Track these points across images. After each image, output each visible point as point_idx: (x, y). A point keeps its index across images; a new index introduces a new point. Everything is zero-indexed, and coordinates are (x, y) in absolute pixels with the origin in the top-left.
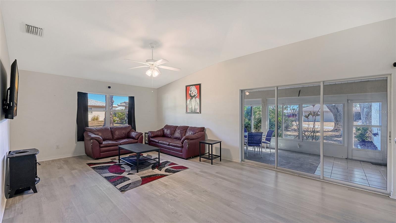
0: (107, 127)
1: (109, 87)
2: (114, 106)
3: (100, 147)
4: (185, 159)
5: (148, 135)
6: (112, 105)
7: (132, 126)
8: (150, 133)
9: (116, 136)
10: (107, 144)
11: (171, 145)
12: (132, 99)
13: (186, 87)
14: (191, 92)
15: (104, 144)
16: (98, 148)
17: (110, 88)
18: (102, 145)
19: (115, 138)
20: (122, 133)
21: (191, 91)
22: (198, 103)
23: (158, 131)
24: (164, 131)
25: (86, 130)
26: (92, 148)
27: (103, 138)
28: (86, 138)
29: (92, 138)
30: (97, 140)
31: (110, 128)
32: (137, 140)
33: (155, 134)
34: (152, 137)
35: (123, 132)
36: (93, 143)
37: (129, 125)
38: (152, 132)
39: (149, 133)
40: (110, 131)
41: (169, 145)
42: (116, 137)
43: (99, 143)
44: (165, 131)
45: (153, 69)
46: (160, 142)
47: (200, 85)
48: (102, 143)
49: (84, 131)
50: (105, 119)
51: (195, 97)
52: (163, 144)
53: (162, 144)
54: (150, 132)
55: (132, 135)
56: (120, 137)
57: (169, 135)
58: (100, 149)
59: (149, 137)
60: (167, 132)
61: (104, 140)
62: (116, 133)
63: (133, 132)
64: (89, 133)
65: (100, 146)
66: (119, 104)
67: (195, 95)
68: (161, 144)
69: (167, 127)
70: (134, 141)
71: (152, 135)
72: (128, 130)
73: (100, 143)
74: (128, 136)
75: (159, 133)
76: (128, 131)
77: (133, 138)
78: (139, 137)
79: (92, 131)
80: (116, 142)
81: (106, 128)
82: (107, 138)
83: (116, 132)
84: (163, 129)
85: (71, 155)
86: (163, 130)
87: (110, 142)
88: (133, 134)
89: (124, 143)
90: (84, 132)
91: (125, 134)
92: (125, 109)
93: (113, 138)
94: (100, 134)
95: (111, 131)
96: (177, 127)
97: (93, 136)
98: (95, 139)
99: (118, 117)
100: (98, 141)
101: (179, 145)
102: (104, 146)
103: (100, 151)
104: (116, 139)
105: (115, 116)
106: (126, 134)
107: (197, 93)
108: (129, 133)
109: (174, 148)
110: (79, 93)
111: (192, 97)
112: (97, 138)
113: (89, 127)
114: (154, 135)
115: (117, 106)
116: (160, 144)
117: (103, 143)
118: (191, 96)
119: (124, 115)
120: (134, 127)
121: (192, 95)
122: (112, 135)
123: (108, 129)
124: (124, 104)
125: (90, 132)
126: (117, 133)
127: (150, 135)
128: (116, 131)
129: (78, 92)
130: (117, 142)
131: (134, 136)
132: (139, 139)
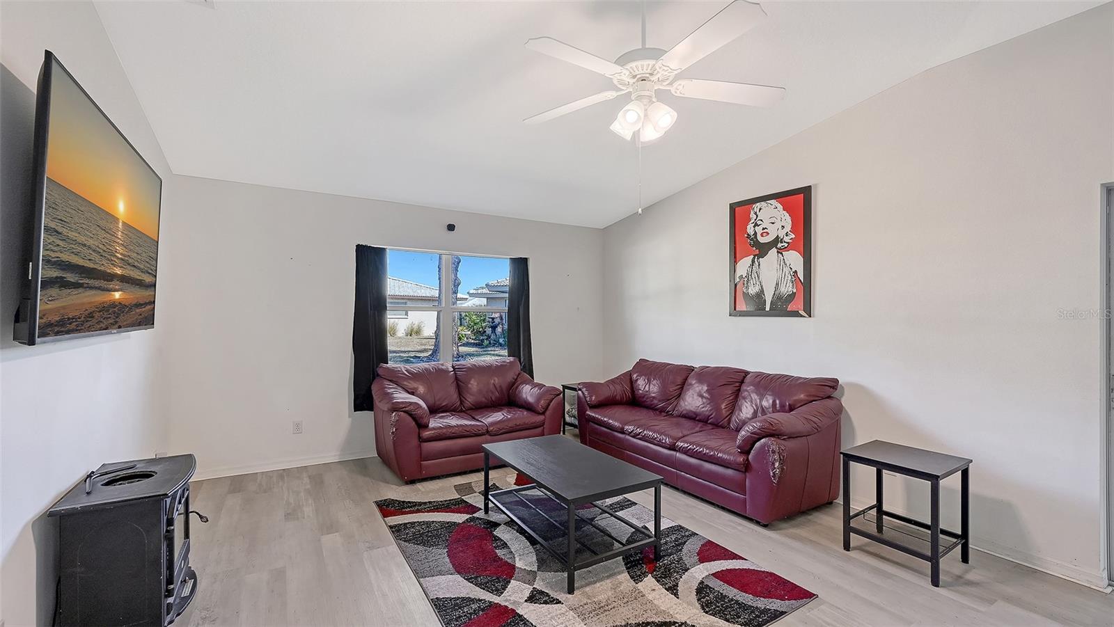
0: (442, 365)
1: (451, 228)
2: (459, 295)
3: (422, 440)
4: (758, 523)
5: (579, 397)
6: (455, 292)
7: (520, 361)
8: (584, 390)
9: (471, 397)
10: (445, 430)
11: (686, 452)
12: (521, 266)
13: (733, 207)
14: (759, 230)
15: (434, 429)
16: (415, 442)
17: (454, 230)
18: (426, 434)
19: (467, 405)
20: (492, 386)
21: (756, 225)
22: (796, 272)
23: (613, 381)
24: (635, 386)
25: (378, 375)
26: (394, 443)
27: (431, 401)
28: (380, 404)
29: (396, 408)
30: (411, 415)
31: (453, 367)
32: (542, 417)
33: (605, 394)
34: (594, 407)
35: (492, 381)
36: (397, 424)
37: (512, 359)
38: (590, 386)
39: (580, 390)
40: (453, 379)
41: (672, 447)
42: (470, 399)
43: (416, 426)
44: (641, 383)
45: (646, 101)
46: (629, 428)
47: (806, 193)
48: (428, 426)
49: (375, 375)
50: (437, 334)
51: (780, 245)
52: (644, 439)
53: (640, 439)
54: (588, 385)
55: (524, 396)
56: (484, 399)
57: (655, 402)
58: (420, 446)
59: (581, 406)
60: (649, 387)
61: (434, 410)
62: (470, 386)
63: (526, 382)
64: (386, 382)
65: (420, 437)
66: (472, 292)
67: (777, 240)
68: (633, 437)
69: (645, 367)
70: (533, 421)
71: (594, 398)
72: (510, 377)
73: (423, 426)
74: (509, 400)
75: (617, 391)
76: (509, 381)
77: (528, 407)
78: (549, 405)
79: (396, 379)
80: (473, 423)
81: (441, 367)
82: (443, 404)
83: (472, 382)
84: (629, 374)
85: (335, 456)
86: (628, 378)
87: (454, 421)
88: (528, 393)
89: (498, 426)
90: (374, 378)
91: (502, 390)
92: (486, 303)
93: (462, 402)
94: (421, 389)
95: (457, 379)
96: (691, 369)
97: (401, 396)
98: (405, 412)
99: (469, 327)
100: (414, 419)
101: (725, 456)
102: (432, 437)
103: (421, 454)
104: (471, 409)
105: (461, 325)
106: (505, 391)
107: (788, 228)
108: (513, 385)
109: (701, 466)
110: (360, 249)
111: (762, 250)
112: (412, 407)
113: (391, 364)
114: (602, 398)
115: (467, 296)
116: (628, 437)
117: (431, 425)
118: (757, 244)
119: (484, 320)
120: (527, 365)
121: (762, 240)
122: (460, 394)
123: (446, 371)
124: (485, 291)
125: (391, 381)
126: (474, 385)
127: (585, 397)
128: (470, 381)
129: (359, 247)
130: (474, 419)
131: (531, 399)
132: (548, 413)
